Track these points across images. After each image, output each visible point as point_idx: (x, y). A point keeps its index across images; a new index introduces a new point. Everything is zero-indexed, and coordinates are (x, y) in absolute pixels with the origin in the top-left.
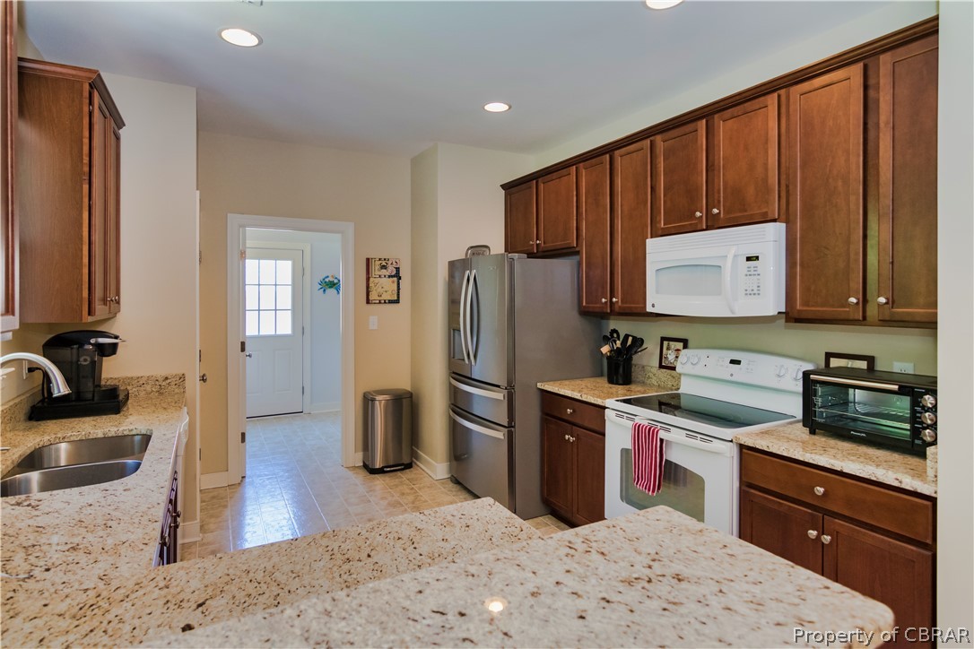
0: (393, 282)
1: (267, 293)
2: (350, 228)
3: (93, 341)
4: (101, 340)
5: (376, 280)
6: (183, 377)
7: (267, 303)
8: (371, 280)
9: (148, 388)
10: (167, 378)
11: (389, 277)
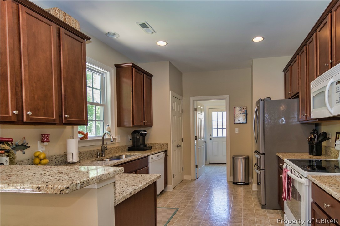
0: (244, 115)
1: (220, 123)
2: (227, 97)
3: (140, 132)
4: (142, 132)
5: (238, 115)
6: (167, 144)
7: (220, 127)
8: (236, 115)
9: (159, 146)
10: (163, 144)
11: (242, 113)
